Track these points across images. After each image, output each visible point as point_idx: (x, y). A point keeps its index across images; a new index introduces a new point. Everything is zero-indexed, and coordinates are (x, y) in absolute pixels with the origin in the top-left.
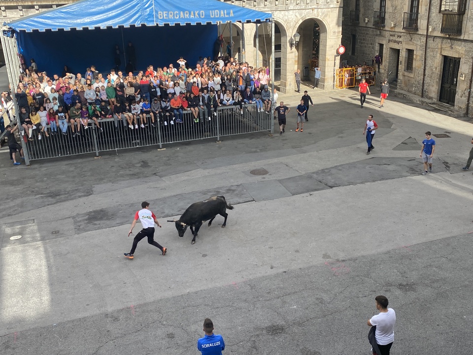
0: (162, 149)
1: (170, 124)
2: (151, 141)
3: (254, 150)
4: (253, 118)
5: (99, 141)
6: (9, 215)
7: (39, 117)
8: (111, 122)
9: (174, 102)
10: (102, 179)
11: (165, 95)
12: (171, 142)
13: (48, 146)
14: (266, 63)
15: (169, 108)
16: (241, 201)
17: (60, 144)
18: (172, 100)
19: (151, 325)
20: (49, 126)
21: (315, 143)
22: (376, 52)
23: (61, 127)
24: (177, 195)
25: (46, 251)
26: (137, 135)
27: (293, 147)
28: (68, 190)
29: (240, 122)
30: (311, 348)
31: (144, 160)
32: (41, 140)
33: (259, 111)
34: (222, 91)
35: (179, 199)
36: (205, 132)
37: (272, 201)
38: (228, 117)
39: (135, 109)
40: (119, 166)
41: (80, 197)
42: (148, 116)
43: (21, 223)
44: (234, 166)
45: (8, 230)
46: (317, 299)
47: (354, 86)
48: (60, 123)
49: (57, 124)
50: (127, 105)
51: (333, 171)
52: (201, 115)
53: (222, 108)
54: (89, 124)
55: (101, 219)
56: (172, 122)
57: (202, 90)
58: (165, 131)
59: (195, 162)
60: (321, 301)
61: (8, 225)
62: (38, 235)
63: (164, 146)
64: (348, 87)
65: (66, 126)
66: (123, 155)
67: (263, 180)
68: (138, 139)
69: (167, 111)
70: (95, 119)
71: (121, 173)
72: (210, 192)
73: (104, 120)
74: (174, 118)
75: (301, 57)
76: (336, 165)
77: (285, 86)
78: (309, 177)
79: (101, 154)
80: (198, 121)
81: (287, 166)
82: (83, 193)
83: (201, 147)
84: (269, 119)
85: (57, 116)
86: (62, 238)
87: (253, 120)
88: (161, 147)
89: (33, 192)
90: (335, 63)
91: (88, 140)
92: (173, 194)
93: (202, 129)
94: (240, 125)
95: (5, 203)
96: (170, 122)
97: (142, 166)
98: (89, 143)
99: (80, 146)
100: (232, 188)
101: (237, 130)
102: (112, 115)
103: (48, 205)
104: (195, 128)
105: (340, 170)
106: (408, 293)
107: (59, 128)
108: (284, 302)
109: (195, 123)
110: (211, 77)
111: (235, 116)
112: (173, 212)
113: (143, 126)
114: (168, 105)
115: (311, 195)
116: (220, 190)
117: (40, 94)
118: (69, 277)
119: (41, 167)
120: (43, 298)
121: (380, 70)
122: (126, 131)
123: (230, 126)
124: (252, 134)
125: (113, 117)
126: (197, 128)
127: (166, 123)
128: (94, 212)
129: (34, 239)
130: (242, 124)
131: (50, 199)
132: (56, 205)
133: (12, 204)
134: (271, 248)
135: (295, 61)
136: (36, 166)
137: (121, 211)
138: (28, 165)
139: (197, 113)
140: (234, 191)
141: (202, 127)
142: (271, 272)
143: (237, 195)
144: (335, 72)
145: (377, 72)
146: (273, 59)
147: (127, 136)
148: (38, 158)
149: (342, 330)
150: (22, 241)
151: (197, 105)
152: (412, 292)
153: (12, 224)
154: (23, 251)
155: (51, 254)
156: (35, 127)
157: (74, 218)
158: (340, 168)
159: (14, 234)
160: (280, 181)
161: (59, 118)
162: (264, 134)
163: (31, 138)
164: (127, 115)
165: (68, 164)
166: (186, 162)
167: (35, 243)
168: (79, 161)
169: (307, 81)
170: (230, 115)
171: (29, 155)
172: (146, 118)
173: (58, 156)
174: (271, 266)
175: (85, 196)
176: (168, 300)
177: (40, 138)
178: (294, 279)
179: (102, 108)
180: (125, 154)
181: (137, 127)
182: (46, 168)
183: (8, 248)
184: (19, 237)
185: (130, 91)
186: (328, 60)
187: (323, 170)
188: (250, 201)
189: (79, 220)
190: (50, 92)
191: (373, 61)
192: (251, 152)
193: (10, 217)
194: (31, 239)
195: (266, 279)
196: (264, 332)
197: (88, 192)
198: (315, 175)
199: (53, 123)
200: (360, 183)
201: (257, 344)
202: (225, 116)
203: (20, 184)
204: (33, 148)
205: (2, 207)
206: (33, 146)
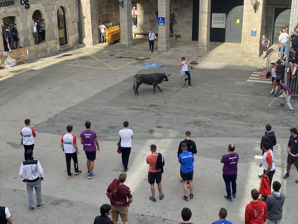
6: (259, 137)
193: (259, 139)
203: (274, 113)
204: (293, 85)
205: (254, 128)
206: (293, 82)
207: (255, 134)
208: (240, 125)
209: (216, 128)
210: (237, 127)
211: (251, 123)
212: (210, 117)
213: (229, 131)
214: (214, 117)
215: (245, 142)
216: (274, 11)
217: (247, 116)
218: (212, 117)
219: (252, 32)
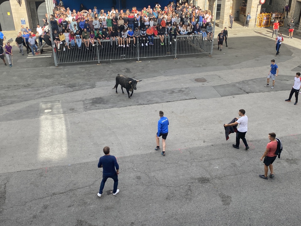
0: (139, 62)
1: (145, 45)
2: (133, 56)
3: (199, 65)
4: (199, 44)
5: (101, 54)
6: (45, 97)
7: (64, 36)
8: (108, 42)
9: (149, 31)
10: (102, 78)
11: (143, 26)
12: (145, 57)
13: (69, 55)
14: (211, 7)
15: (145, 35)
16: (187, 98)
17: (76, 54)
18: (148, 30)
19: (127, 170)
20: (70, 43)
21: (239, 63)
22: (286, 3)
23: (78, 43)
24: (147, 92)
25: (66, 120)
26: (124, 51)
27: (225, 65)
28: (80, 83)
29: (190, 46)
30: (225, 193)
31: (127, 68)
32: (65, 51)
33: (204, 40)
34: (180, 25)
35: (148, 94)
36: (167, 52)
37: (207, 99)
38: (183, 42)
39: (124, 35)
40: (112, 71)
41: (88, 88)
42: (132, 39)
43: (51, 102)
44: (185, 75)
45: (43, 106)
46: (232, 164)
47: (269, 26)
48: (77, 41)
49: (75, 41)
50: (119, 31)
51: (250, 82)
52: (166, 40)
53: (179, 36)
54: (95, 43)
55: (100, 103)
56: (147, 44)
57: (167, 24)
58: (142, 50)
59: (160, 71)
60: (235, 165)
61: (44, 103)
62: (61, 110)
63: (140, 60)
64: (265, 26)
65: (81, 43)
66: (115, 63)
67: (203, 85)
68: (124, 54)
69: (144, 37)
70: (99, 40)
71: (113, 75)
72: (168, 91)
73: (104, 41)
74: (148, 42)
75: (235, 5)
76: (252, 78)
77: (223, 24)
78: (234, 85)
79: (101, 62)
80: (163, 44)
81: (219, 77)
82: (89, 86)
83: (164, 62)
84: (210, 45)
85: (75, 36)
86: (76, 113)
87: (199, 46)
88: (138, 60)
89: (59, 83)
90: (257, 9)
91: (94, 53)
92: (144, 91)
93: (166, 50)
94: (190, 48)
95: (43, 89)
96: (145, 44)
97: (126, 72)
98: (94, 54)
99: (89, 56)
100: (182, 90)
101: (188, 52)
102: (109, 37)
103: (68, 92)
104: (161, 49)
105: (254, 82)
106: (292, 165)
107: (77, 45)
108: (211, 164)
109: (161, 45)
110: (174, 15)
111: (187, 42)
112: (144, 102)
113: (128, 46)
114: (144, 33)
115: (234, 97)
116: (175, 90)
117: (65, 22)
118: (79, 137)
119: (64, 68)
120: (63, 149)
121: (288, 16)
122: (117, 48)
123: (184, 48)
124: (198, 55)
125: (110, 39)
126: (163, 49)
127: (143, 45)
128: (96, 98)
129: (59, 113)
130: (192, 48)
131: (70, 89)
132: (72, 92)
133: (46, 90)
134: (205, 129)
135: (231, 7)
136: (61, 67)
137: (112, 99)
138: (57, 67)
139: (163, 39)
140: (183, 91)
141: (166, 48)
142: (203, 144)
143: (185, 94)
144: (257, 16)
145: (285, 17)
146: (216, 5)
147: (118, 52)
148: (63, 62)
149: (247, 184)
150: (51, 113)
151: (163, 34)
152: (295, 165)
153: (46, 103)
154: (52, 119)
155: (69, 123)
156: (61, 43)
157: (83, 101)
158: (254, 80)
159: (47, 109)
160: (214, 87)
161: (76, 38)
162: (206, 55)
163: (59, 49)
164: (118, 38)
165: (81, 68)
166: (154, 71)
167: (59, 115)
168: (88, 66)
169: (237, 21)
170: (184, 41)
171: (57, 60)
172: (131, 41)
173: (75, 62)
174: (204, 141)
175: (91, 88)
176: (138, 156)
177: (64, 50)
178: (218, 150)
179: (103, 33)
180: (116, 63)
181: (124, 46)
182: (67, 69)
183: (43, 117)
184: (50, 110)
185: (121, 22)
186: (253, 7)
187: (243, 81)
188: (193, 99)
189: (86, 102)
190: (72, 20)
191: (284, 9)
192: (196, 67)
193: (45, 98)
194: (57, 113)
195: (200, 149)
196: (197, 181)
197: (92, 86)
198: (237, 85)
199: (72, 41)
200: (267, 92)
201: (191, 188)
202: (181, 41)
203: (52, 78)
204: (60, 56)
205: (40, 91)
206: (60, 54)
207: (42, 95)
208: (29, 91)
209: (11, 97)
210: (27, 93)
211: (37, 88)
212: (4, 90)
213: (22, 98)
214: (7, 89)
215: (35, 102)
216: (35, 4)
217: (33, 84)
218: (6, 90)
219: (22, 21)
